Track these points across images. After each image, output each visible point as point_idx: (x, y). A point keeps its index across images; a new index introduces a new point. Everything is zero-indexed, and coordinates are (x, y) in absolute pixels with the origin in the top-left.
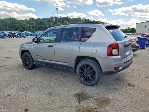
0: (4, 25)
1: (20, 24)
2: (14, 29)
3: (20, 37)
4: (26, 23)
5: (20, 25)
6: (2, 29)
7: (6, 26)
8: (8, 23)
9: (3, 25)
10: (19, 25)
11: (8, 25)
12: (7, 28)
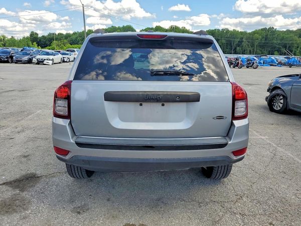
0: (249, 44)
1: (282, 39)
2: (267, 50)
3: (248, 67)
4: (296, 38)
5: (283, 41)
6: (244, 51)
7: (253, 46)
8: (258, 39)
9: (247, 43)
10: (279, 42)
11: (256, 44)
12: (254, 50)
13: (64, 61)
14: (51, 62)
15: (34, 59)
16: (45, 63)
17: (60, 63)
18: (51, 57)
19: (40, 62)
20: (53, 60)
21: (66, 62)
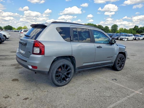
13: (135, 40)
14: (126, 40)
15: (119, 38)
16: (123, 40)
17: (132, 40)
18: (127, 37)
19: (121, 39)
20: (128, 39)
21: (137, 40)
